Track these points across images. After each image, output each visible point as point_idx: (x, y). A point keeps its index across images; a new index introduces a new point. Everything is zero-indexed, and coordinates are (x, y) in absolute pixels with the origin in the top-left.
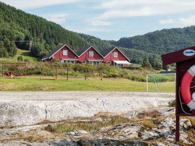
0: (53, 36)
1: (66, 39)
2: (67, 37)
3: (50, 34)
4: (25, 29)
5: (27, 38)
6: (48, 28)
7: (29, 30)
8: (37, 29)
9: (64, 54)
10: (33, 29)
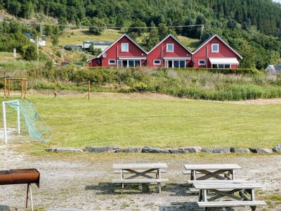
0: (249, 16)
1: (270, 18)
2: (272, 16)
3: (246, 12)
4: (206, 7)
5: (199, 21)
6: (243, 3)
7: (214, 8)
8: (226, 6)
9: (123, 50)
10: (219, 6)
